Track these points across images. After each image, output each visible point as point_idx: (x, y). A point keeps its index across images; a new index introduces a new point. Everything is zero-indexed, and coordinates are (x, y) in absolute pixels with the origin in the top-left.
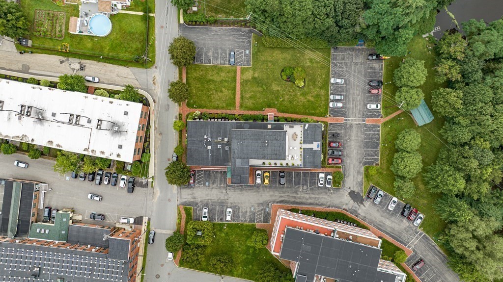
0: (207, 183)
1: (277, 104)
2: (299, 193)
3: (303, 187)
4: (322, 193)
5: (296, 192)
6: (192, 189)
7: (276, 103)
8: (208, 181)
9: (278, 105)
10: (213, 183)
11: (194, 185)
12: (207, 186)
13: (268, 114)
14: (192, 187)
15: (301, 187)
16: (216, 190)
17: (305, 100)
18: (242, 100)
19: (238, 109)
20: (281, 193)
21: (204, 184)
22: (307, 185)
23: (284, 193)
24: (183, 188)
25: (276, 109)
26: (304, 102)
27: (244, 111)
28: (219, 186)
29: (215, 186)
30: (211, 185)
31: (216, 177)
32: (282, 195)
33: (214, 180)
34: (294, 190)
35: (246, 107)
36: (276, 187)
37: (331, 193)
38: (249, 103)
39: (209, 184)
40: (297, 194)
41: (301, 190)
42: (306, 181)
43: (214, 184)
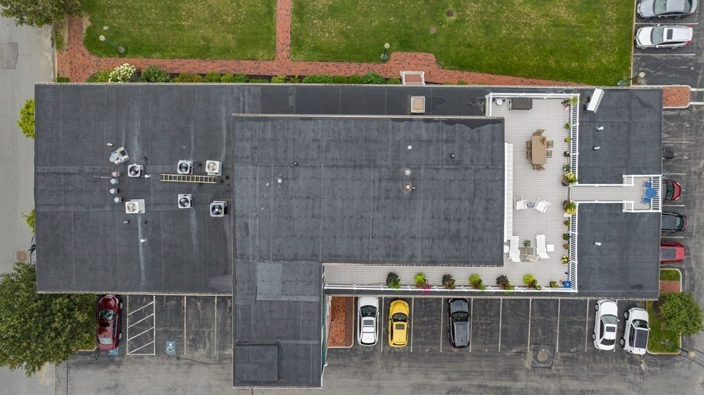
0: (171, 345)
1: (435, 36)
2: (522, 374)
3: (536, 351)
4: (606, 372)
5: (510, 373)
6: (112, 367)
7: (433, 30)
8: (176, 337)
9: (441, 40)
10: (194, 344)
11: (122, 354)
12: (169, 357)
13: (403, 74)
14: (111, 360)
15: (530, 354)
16: (204, 369)
17: (543, 22)
18: (301, 21)
19: (285, 54)
20: (455, 376)
21: (161, 349)
22: (552, 346)
23: (465, 375)
24: (77, 365)
25: (432, 57)
26: (539, 28)
27: (306, 65)
28: (215, 353)
29: (200, 353)
30: (186, 353)
31: (204, 323)
32: (458, 384)
33: (197, 333)
34: (501, 363)
35: (315, 49)
36: (434, 354)
37: (642, 373)
38: (329, 33)
39: (179, 348)
40: (515, 379)
41: (528, 364)
42: (549, 331)
43: (196, 349)
